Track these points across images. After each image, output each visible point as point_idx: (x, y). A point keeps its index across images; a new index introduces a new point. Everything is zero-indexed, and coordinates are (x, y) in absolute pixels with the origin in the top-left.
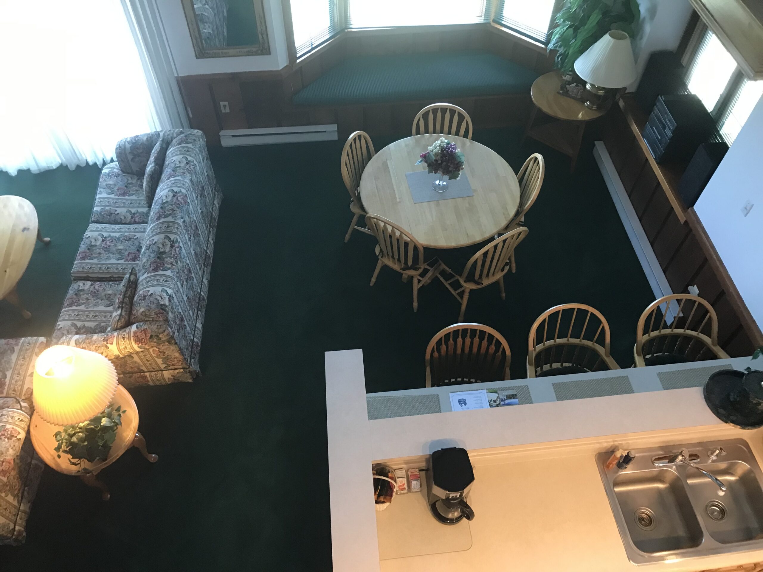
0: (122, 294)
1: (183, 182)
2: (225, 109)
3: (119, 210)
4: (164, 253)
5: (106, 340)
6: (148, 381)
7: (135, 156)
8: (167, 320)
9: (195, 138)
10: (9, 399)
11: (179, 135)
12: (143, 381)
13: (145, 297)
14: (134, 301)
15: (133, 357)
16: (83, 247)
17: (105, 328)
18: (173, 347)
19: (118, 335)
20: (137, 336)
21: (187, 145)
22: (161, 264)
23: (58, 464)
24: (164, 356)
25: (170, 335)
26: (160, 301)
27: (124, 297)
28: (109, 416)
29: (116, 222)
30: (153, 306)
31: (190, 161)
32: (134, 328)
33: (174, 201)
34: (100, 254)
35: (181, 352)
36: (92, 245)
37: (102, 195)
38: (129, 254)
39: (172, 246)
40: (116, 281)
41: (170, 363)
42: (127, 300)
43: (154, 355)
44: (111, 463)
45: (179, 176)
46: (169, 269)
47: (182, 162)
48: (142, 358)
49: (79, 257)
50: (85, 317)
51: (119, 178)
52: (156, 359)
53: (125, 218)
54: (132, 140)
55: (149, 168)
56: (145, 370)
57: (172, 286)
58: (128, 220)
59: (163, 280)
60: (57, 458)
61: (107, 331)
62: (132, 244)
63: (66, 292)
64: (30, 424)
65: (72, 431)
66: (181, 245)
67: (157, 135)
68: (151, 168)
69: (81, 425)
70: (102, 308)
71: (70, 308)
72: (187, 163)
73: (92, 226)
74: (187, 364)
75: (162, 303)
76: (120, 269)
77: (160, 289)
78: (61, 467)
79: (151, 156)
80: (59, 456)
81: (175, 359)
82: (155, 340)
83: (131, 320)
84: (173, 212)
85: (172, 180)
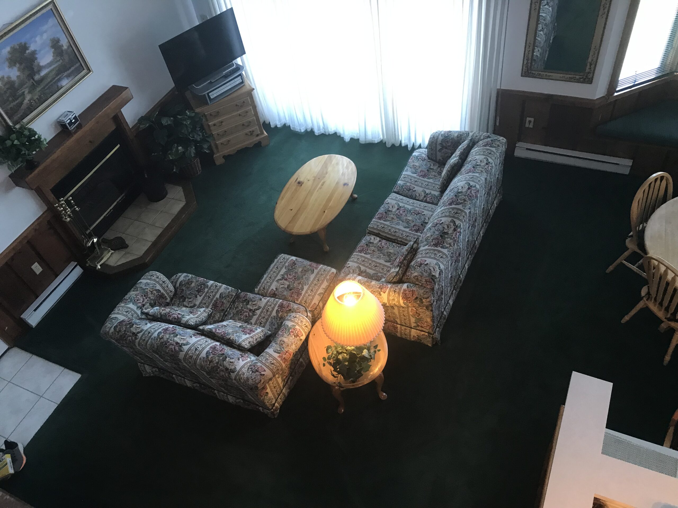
0: (404, 256)
1: (479, 179)
2: (529, 124)
3: (417, 188)
4: (447, 233)
5: (381, 288)
6: (397, 332)
7: (443, 147)
8: (433, 289)
9: (499, 144)
10: (301, 307)
11: (486, 138)
12: (394, 331)
13: (421, 264)
14: (410, 265)
15: (394, 309)
16: (382, 210)
17: (380, 278)
18: (428, 313)
19: (391, 287)
20: (406, 294)
21: (491, 148)
22: (441, 242)
23: (320, 370)
24: (418, 317)
25: (431, 302)
26: (432, 272)
27: (405, 259)
28: (369, 349)
29: (411, 197)
30: (425, 274)
31: (489, 162)
32: (405, 286)
33: (468, 193)
34: (393, 218)
35: (433, 319)
36: (389, 210)
37: (407, 172)
38: (414, 225)
39: (455, 230)
40: (398, 244)
41: (420, 325)
42: (405, 262)
43: (411, 313)
44: (357, 387)
45: (477, 173)
46: (447, 248)
47: (483, 162)
48: (401, 312)
49: (377, 217)
50: (368, 264)
51: (425, 163)
52: (411, 317)
53: (419, 195)
54: (445, 134)
55: (454, 159)
56: (399, 322)
57: (445, 263)
58: (421, 198)
59: (440, 256)
60: (322, 366)
61: (381, 281)
62: (419, 218)
63: (360, 240)
64: (310, 331)
65: (340, 350)
66: (462, 231)
67: (467, 134)
68: (455, 160)
69: (349, 348)
70: (382, 261)
71: (360, 254)
72: (487, 164)
73: (393, 195)
74: (432, 330)
75: (434, 274)
76: (404, 235)
77: (435, 262)
78: (322, 374)
79: (457, 150)
80: (324, 365)
81: (426, 323)
82: (418, 302)
83: (403, 279)
84: (464, 202)
85: (471, 175)
